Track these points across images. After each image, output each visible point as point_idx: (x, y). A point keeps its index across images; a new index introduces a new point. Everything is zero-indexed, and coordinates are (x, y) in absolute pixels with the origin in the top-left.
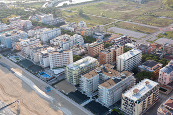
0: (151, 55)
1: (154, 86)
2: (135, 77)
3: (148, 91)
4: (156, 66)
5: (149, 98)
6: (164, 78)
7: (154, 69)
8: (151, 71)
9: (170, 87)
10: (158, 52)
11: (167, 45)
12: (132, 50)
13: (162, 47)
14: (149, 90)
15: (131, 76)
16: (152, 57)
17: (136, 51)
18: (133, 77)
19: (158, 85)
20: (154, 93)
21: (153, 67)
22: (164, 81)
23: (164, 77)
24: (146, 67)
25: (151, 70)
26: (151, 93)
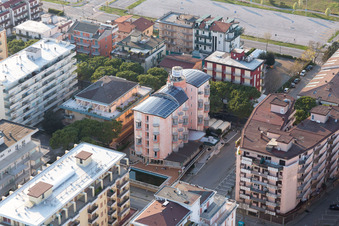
0: (113, 59)
1: (110, 165)
2: (44, 144)
3: (84, 186)
4: (127, 97)
5: (90, 211)
6: (151, 137)
7: (118, 109)
8: (109, 115)
9: (176, 165)
10: (139, 44)
11: (173, 19)
12: (36, 45)
13: (158, 26)
14: (90, 181)
15: (28, 139)
16: (116, 65)
17: (51, 46)
18: (38, 143)
19: (122, 162)
20: (111, 192)
21: (118, 102)
22: (153, 146)
23: (152, 130)
24: (92, 102)
25: (106, 111)
26: (99, 190)
